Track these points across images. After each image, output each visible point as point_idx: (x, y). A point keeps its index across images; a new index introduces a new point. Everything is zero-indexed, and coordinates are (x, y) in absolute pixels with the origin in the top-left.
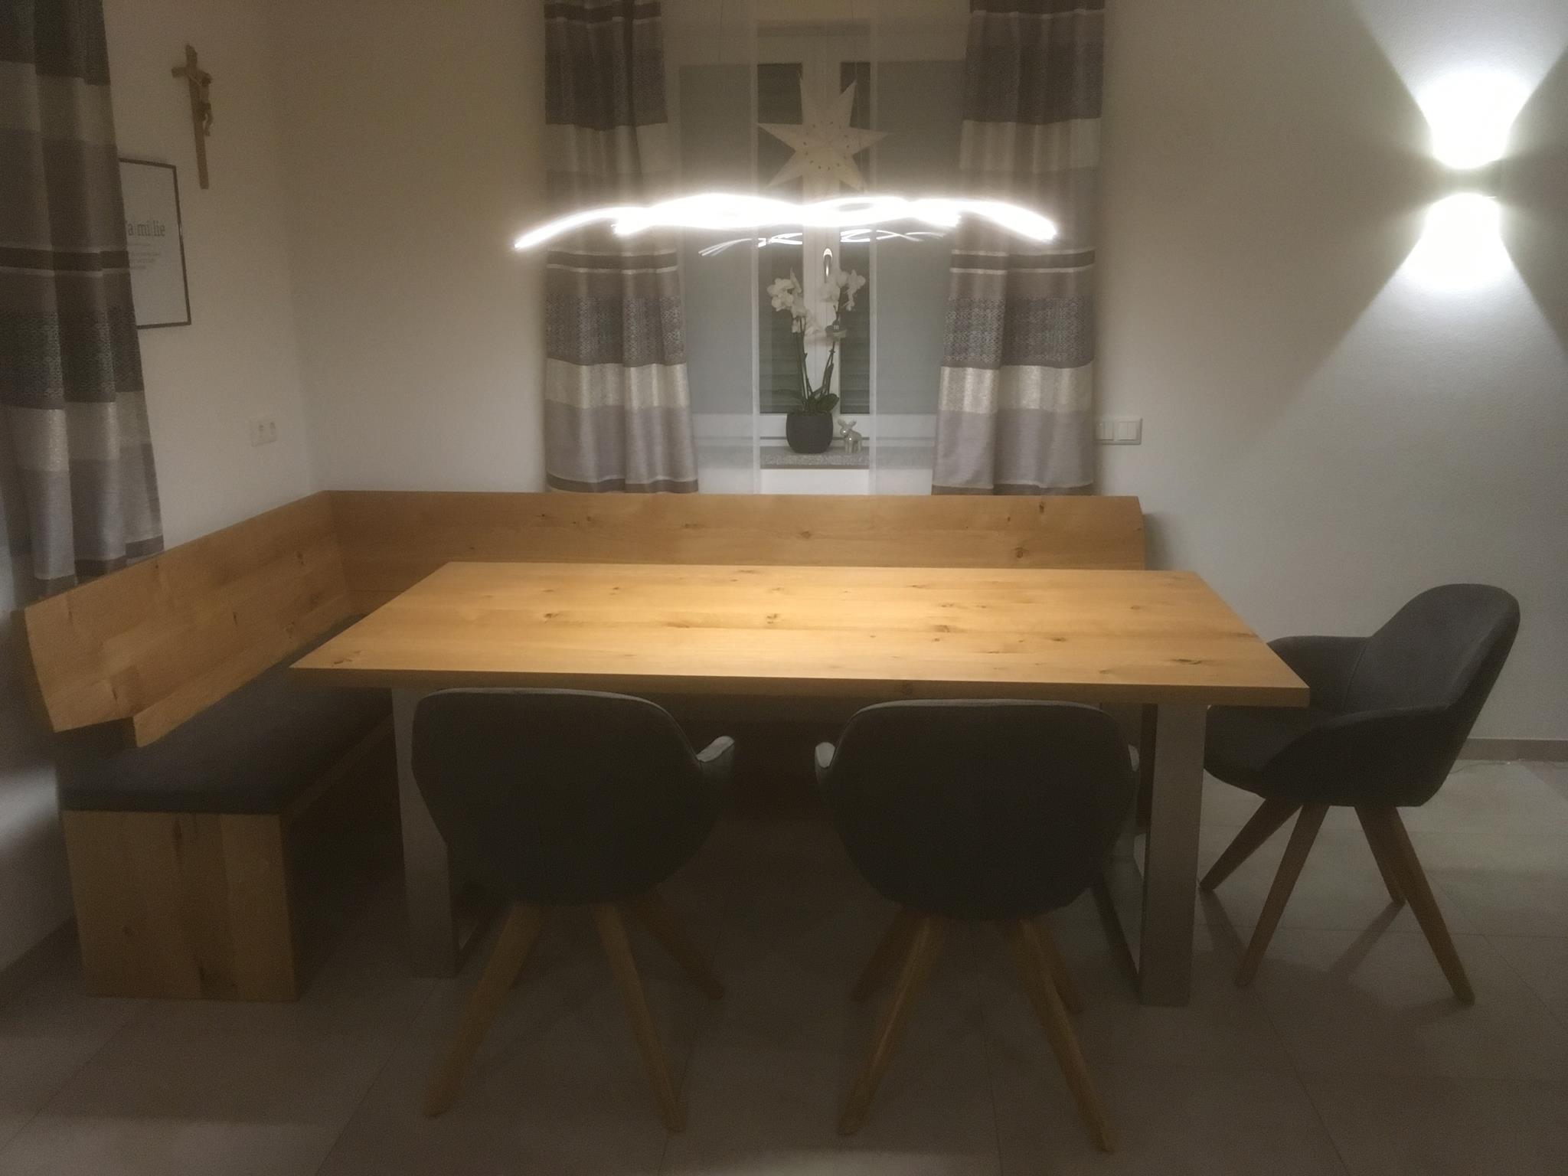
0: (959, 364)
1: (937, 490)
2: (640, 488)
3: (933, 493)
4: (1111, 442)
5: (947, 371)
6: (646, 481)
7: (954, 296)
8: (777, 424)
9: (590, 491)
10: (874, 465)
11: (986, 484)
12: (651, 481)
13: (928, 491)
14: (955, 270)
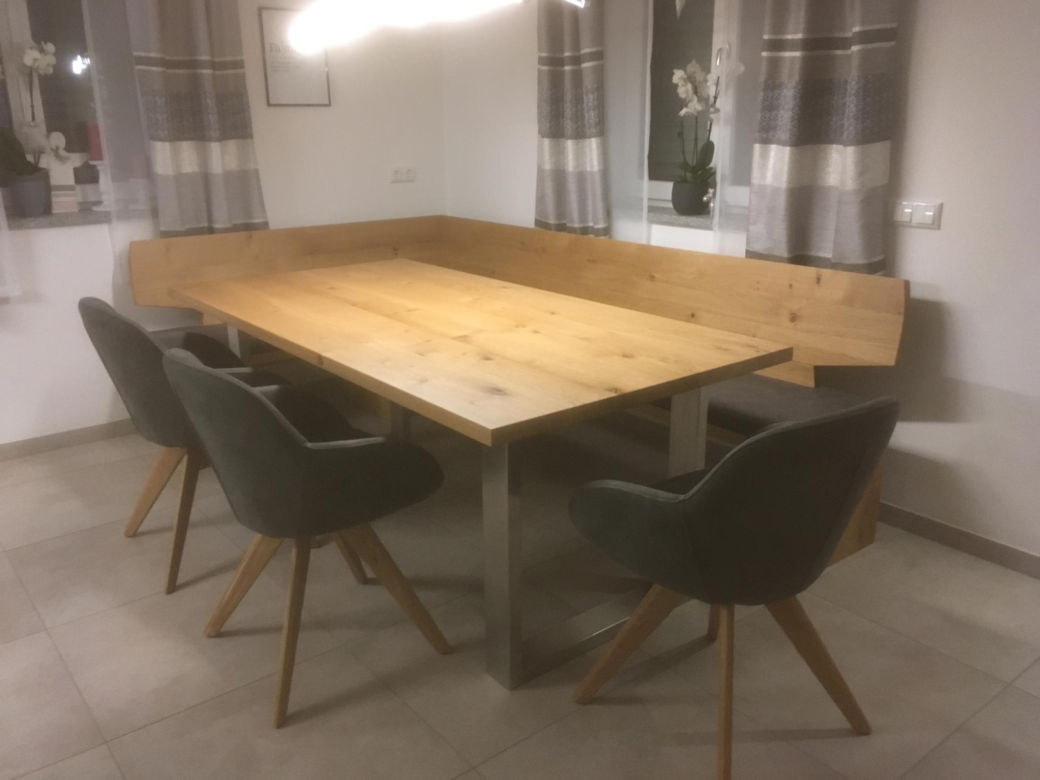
0: (766, 141)
1: (750, 254)
2: (572, 230)
3: (747, 256)
4: (909, 225)
5: (757, 147)
6: (577, 225)
7: (762, 78)
8: (666, 189)
9: (550, 229)
10: (716, 227)
11: (783, 250)
12: (581, 225)
13: (742, 254)
14: (764, 54)
